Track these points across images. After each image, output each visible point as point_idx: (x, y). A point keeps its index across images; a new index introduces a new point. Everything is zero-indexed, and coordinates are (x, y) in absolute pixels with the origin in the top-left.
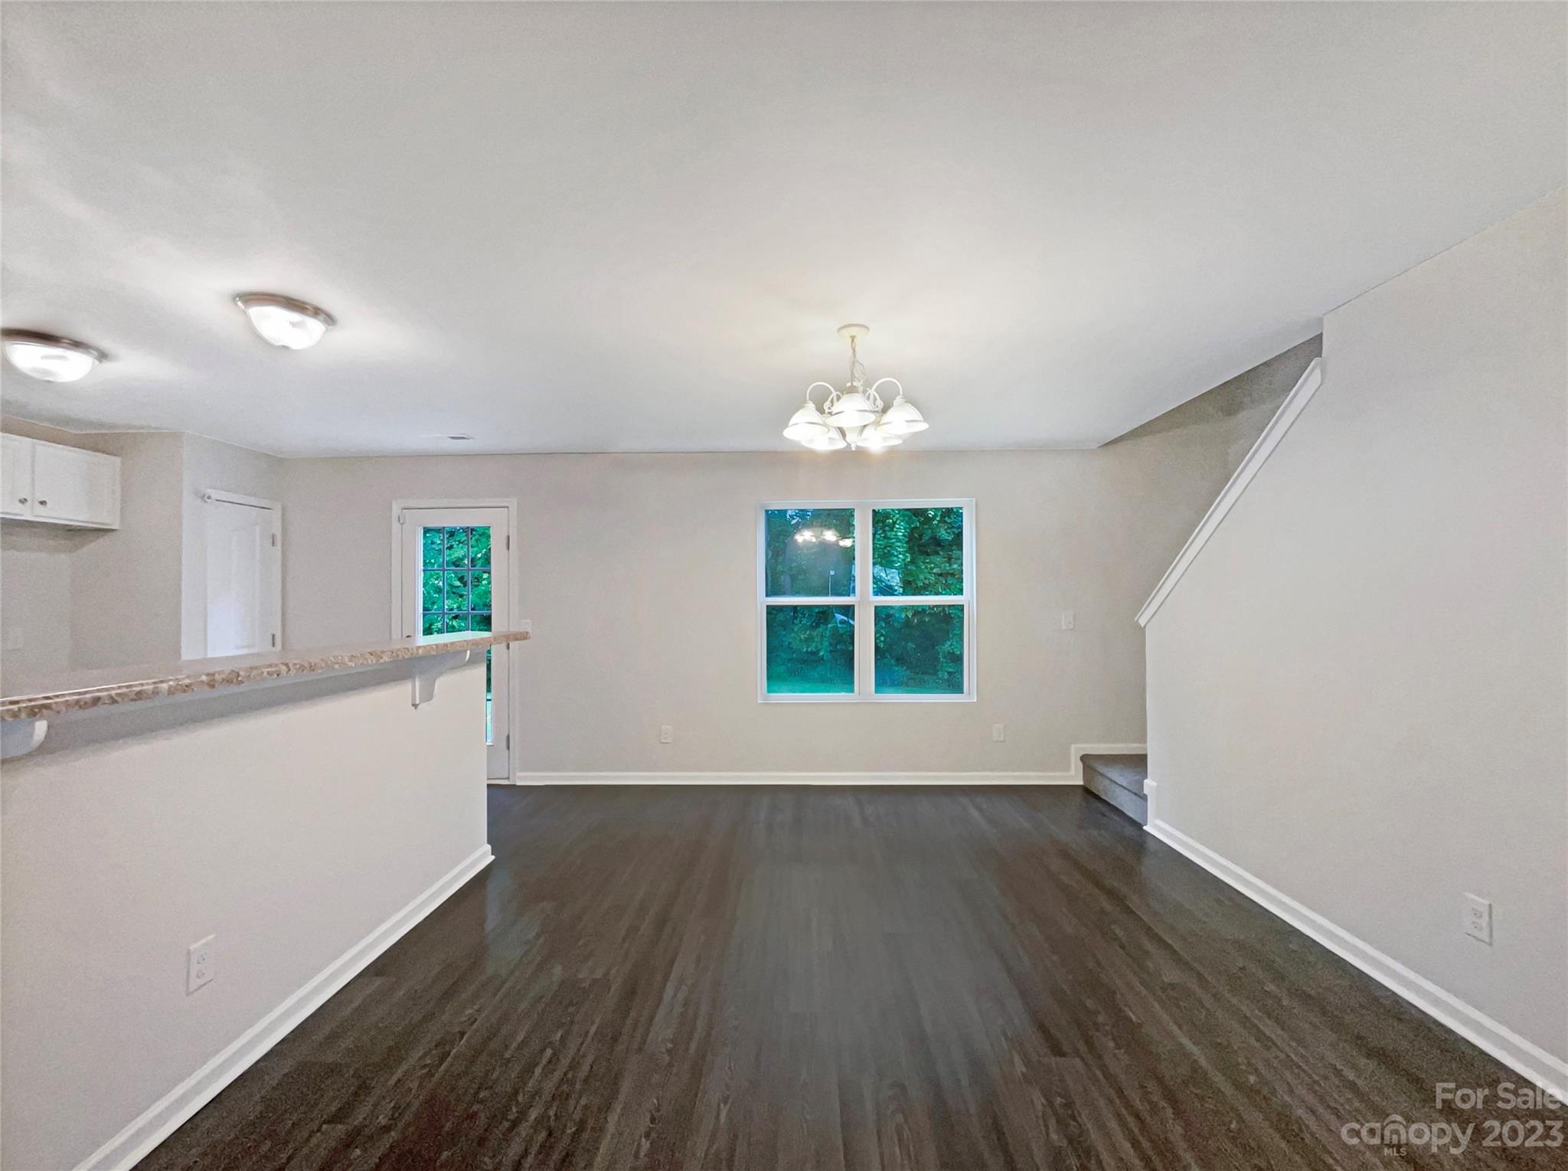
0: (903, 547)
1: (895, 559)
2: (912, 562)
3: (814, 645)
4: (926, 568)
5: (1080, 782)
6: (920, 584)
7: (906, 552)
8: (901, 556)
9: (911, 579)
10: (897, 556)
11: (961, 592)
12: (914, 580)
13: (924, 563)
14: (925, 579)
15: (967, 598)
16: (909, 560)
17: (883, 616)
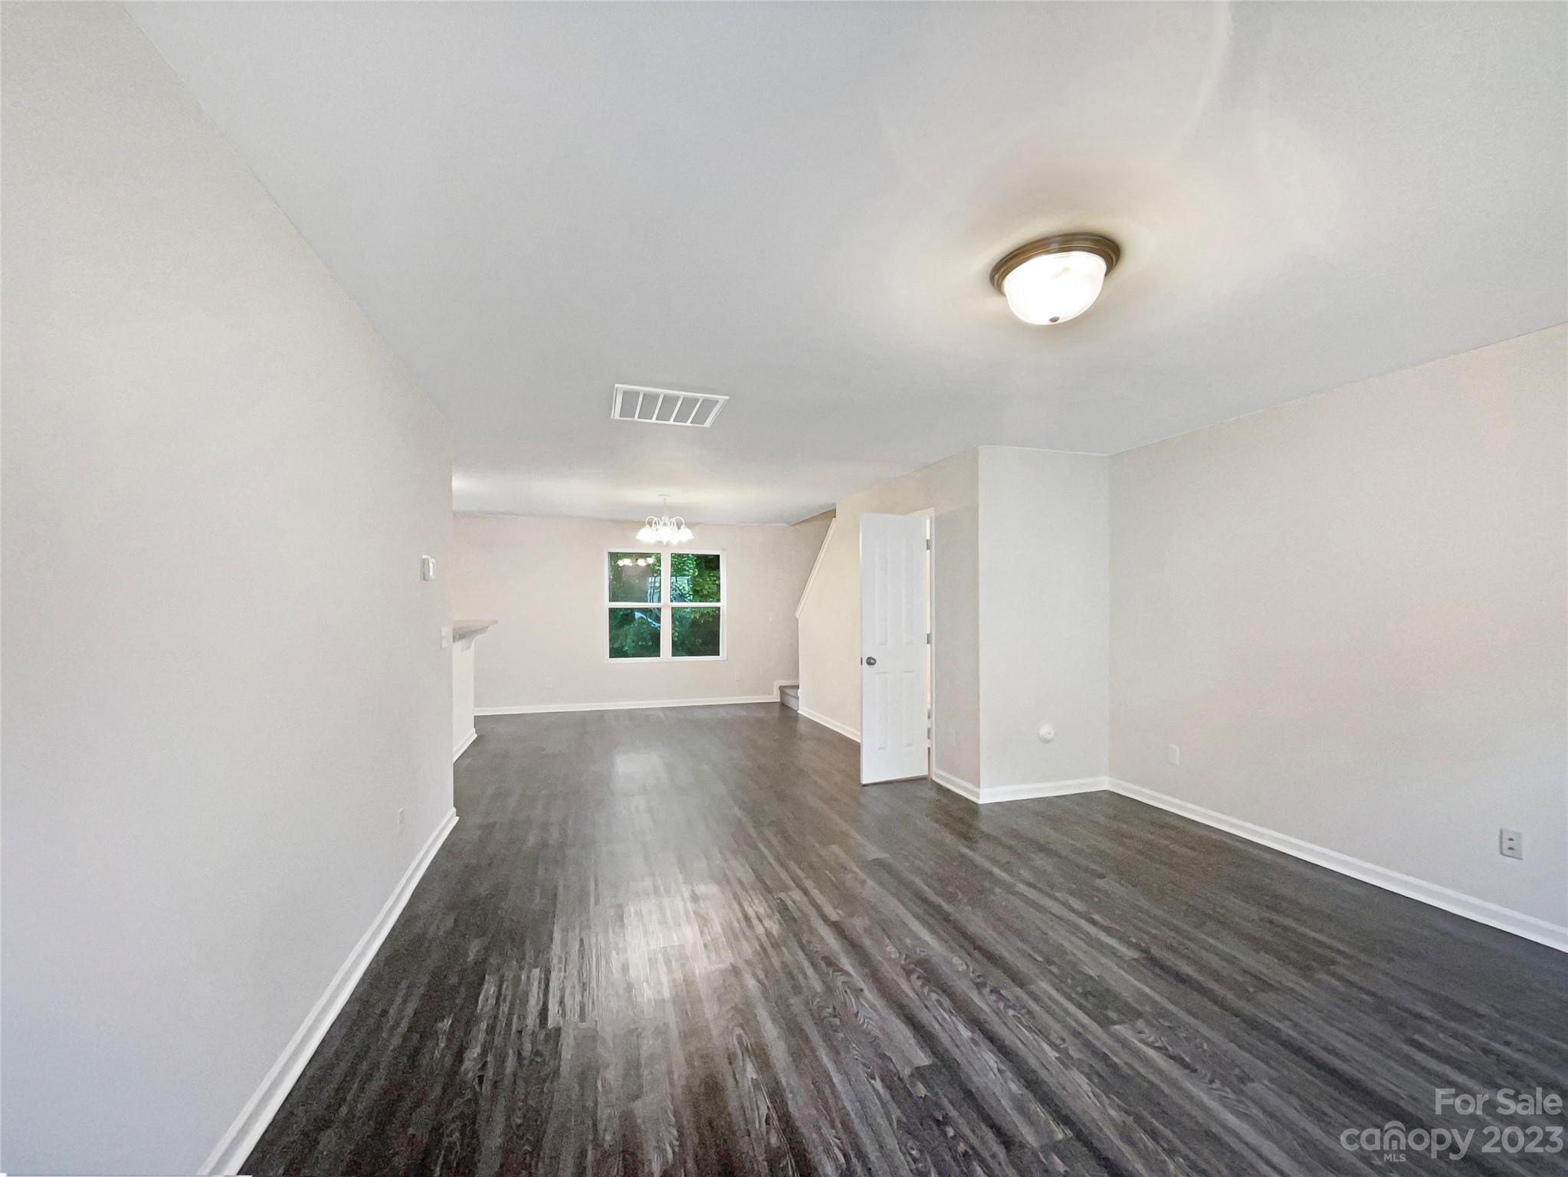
0: (693, 564)
1: (687, 573)
2: (700, 575)
3: (619, 642)
4: (711, 580)
5: (779, 700)
6: (705, 592)
7: (695, 568)
8: (691, 571)
9: (699, 589)
10: (688, 571)
11: (718, 600)
12: (701, 590)
13: (709, 576)
14: (710, 588)
15: (722, 604)
16: (697, 574)
17: (677, 616)
